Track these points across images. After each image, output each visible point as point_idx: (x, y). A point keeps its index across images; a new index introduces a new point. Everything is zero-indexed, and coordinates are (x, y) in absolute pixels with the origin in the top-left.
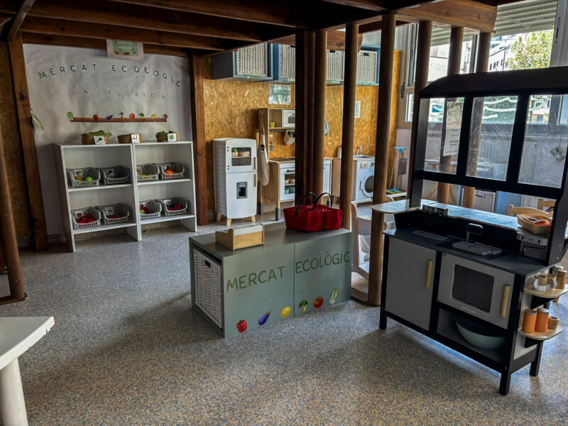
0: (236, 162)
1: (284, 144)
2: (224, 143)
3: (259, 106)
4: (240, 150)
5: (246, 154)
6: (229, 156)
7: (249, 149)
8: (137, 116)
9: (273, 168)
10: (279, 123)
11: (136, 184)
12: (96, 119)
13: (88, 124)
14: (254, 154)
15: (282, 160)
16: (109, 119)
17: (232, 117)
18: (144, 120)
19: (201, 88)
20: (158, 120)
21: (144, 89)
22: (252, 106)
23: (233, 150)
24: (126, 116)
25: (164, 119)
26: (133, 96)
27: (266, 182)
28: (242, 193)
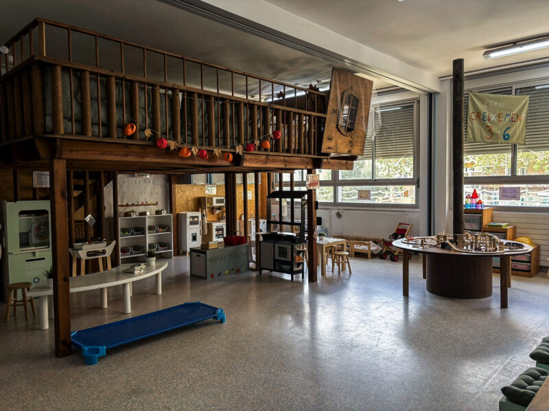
0: (191, 223)
1: (213, 213)
2: (186, 214)
3: (201, 196)
4: (193, 217)
5: (196, 219)
6: (188, 220)
7: (198, 217)
8: (145, 203)
9: (210, 226)
10: (212, 204)
11: (147, 235)
12: (127, 205)
13: (124, 208)
14: (200, 219)
15: (213, 222)
16: (133, 205)
17: (187, 201)
18: (148, 205)
19: (174, 189)
20: (154, 205)
21: (148, 190)
22: (197, 196)
23: (190, 217)
24: (140, 203)
25: (156, 204)
26: (143, 194)
27: (206, 233)
28: (194, 238)
